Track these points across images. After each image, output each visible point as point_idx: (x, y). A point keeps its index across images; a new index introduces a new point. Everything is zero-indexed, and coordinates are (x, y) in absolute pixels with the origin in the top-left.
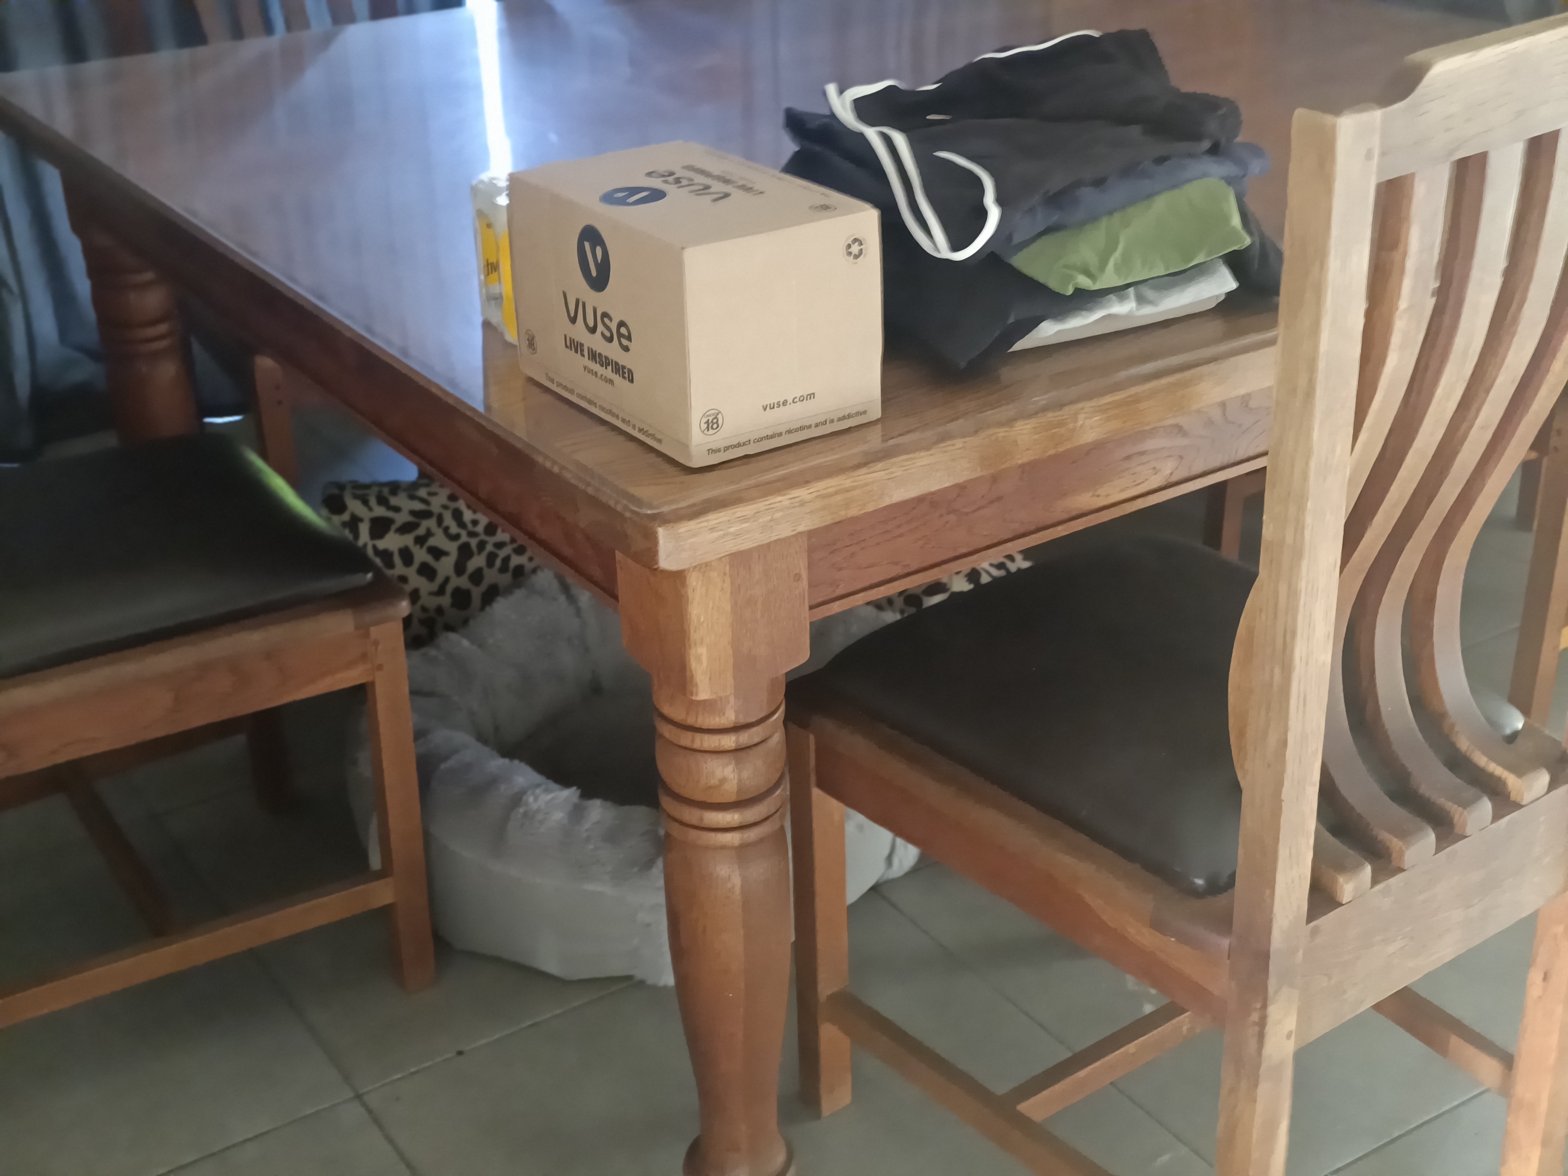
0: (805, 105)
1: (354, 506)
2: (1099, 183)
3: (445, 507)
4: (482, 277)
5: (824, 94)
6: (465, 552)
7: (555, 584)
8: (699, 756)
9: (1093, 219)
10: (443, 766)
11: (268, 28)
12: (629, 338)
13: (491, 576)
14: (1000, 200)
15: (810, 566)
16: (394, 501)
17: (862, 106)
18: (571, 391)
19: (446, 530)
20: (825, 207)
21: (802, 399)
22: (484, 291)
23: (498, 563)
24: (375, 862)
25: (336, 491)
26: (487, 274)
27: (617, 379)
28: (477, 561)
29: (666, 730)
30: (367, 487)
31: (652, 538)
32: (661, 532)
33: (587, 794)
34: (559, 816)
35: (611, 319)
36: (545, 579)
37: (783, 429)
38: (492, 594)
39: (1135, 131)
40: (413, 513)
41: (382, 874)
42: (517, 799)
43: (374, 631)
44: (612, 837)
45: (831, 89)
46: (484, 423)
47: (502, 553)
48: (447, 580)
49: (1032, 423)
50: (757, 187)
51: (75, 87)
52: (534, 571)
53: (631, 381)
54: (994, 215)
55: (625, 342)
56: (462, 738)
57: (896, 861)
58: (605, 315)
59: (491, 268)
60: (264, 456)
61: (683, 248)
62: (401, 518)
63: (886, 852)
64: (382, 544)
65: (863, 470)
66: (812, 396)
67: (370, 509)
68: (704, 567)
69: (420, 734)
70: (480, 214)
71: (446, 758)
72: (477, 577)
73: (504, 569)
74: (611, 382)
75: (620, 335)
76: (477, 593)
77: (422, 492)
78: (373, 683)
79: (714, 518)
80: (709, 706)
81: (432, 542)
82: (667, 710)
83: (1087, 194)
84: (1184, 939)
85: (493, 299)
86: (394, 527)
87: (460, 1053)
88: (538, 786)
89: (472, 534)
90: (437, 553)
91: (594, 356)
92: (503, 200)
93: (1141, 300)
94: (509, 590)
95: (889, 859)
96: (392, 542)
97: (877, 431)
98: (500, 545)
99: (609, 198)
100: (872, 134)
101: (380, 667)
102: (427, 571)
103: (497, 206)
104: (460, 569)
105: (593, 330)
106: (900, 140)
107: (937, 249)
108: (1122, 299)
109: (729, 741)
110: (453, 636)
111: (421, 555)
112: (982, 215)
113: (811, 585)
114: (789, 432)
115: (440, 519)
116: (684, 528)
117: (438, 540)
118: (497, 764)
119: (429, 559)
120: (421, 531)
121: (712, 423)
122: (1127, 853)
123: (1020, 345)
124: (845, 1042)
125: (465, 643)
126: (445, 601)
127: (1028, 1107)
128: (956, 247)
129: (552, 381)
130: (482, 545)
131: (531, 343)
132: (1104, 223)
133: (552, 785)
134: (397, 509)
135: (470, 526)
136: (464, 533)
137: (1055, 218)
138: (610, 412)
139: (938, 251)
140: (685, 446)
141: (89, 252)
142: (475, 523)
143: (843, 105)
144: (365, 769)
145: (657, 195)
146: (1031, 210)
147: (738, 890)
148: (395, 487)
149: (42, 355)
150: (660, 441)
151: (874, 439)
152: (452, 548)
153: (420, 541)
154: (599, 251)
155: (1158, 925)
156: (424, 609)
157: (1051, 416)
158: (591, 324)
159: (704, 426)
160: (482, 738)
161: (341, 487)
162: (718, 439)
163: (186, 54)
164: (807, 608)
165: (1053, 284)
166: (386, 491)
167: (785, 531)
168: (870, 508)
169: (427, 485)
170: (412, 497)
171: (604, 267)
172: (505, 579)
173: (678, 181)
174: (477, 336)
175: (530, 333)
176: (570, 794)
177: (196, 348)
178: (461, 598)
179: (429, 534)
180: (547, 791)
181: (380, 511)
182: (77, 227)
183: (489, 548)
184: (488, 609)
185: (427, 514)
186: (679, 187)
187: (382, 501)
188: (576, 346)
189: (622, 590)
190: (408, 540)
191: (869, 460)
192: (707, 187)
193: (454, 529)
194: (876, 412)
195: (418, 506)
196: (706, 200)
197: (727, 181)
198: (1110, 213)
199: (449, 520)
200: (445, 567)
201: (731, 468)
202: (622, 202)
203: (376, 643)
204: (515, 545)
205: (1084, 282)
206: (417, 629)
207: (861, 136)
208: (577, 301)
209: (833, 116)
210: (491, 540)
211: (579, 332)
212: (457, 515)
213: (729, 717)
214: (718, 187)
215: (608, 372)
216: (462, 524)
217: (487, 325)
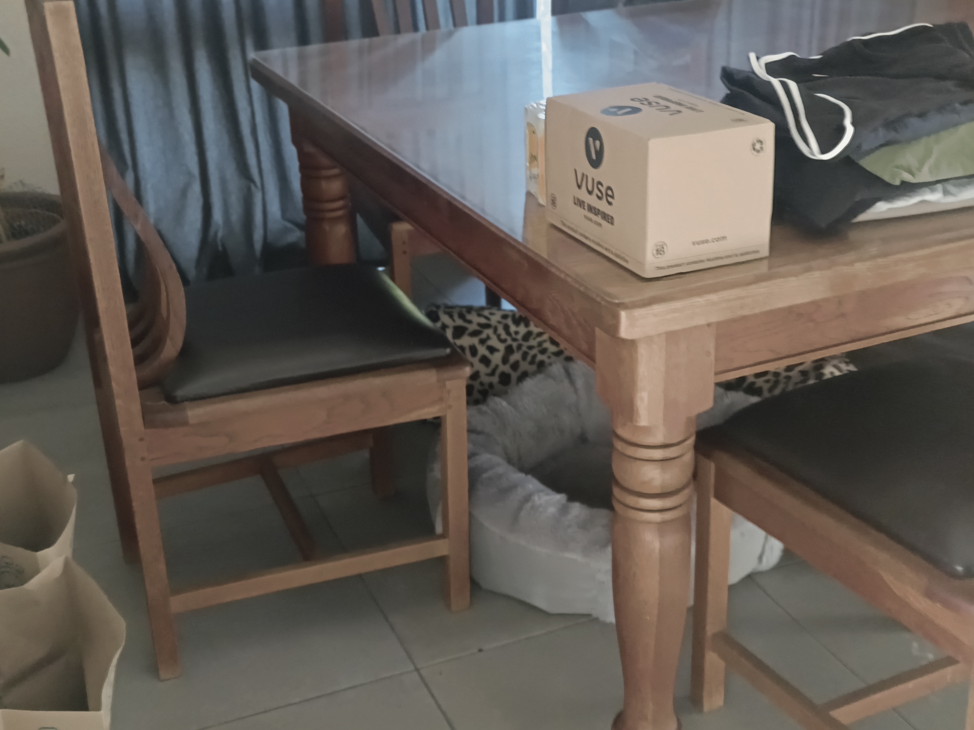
0: (735, 64)
1: (445, 319)
2: (922, 115)
3: (499, 322)
4: (528, 164)
5: (748, 59)
6: (509, 350)
7: (562, 371)
8: (638, 462)
9: (916, 138)
10: (485, 475)
11: (416, 28)
12: (612, 197)
13: (524, 366)
14: (853, 123)
15: (717, 349)
16: (469, 317)
17: (771, 68)
18: (575, 231)
19: (499, 337)
20: (741, 120)
21: (718, 239)
22: (528, 172)
23: (529, 358)
24: (439, 529)
25: (434, 309)
26: (531, 163)
27: (603, 222)
28: (516, 357)
29: (619, 445)
30: (452, 307)
31: (616, 318)
32: (623, 314)
33: (572, 498)
34: (552, 510)
35: (602, 185)
36: (557, 368)
37: (704, 258)
38: (524, 376)
39: (949, 84)
40: (479, 325)
41: (443, 536)
42: (527, 498)
43: (448, 384)
44: (584, 526)
45: (752, 56)
46: (522, 248)
47: (533, 352)
48: (497, 366)
49: (868, 264)
50: (699, 108)
51: (302, 59)
52: (550, 364)
53: (612, 224)
54: (850, 131)
55: (610, 199)
56: (497, 459)
57: (764, 559)
58: (599, 183)
59: (533, 158)
60: (393, 279)
61: (649, 140)
62: (472, 327)
63: (759, 551)
64: (459, 342)
65: (753, 286)
66: (724, 238)
67: (454, 320)
68: (649, 339)
69: (471, 456)
70: (529, 125)
71: (486, 470)
72: (515, 366)
73: (532, 362)
74: (600, 225)
75: (607, 195)
76: (514, 376)
77: (486, 313)
78: (445, 416)
79: (657, 308)
80: (646, 430)
81: (490, 343)
82: (620, 431)
83: (914, 122)
84: (946, 604)
85: (532, 177)
86: (467, 332)
87: (480, 650)
88: (542, 491)
89: (514, 340)
90: (492, 350)
91: (591, 209)
92: (542, 116)
93: (946, 193)
94: (534, 374)
95: (760, 558)
96: (466, 341)
97: (765, 263)
98: (531, 348)
99: (606, 112)
100: (776, 82)
101: (450, 407)
102: (485, 361)
103: (539, 119)
104: (505, 360)
105: (590, 193)
106: (793, 86)
107: (813, 154)
108: (933, 191)
109: (658, 454)
110: (497, 399)
111: (482, 350)
112: (841, 131)
113: (717, 360)
114: (709, 260)
115: (495, 330)
116: (638, 312)
117: (494, 342)
118: (519, 476)
119: (487, 353)
120: (484, 336)
121: (660, 251)
122: (913, 548)
123: (862, 217)
124: (722, 664)
125: (504, 404)
126: (495, 379)
127: (837, 714)
128: (824, 151)
129: (564, 225)
130: (519, 347)
131: (553, 202)
132: (924, 140)
133: (549, 491)
134: (470, 322)
135: (514, 336)
136: (509, 339)
137: (892, 135)
138: (599, 245)
139: (814, 155)
140: (642, 264)
141: (302, 156)
142: (517, 333)
143: (760, 66)
144: (437, 473)
145: (636, 110)
146: (875, 130)
147: (657, 551)
148: (470, 309)
149: (270, 225)
150: (627, 261)
151: (763, 268)
152: (501, 347)
153: (482, 342)
154: (598, 143)
155: (930, 595)
156: (482, 384)
157: (880, 261)
158: (590, 188)
159: (655, 252)
160: (509, 461)
161: (438, 307)
162: (663, 261)
163: (366, 41)
164: (713, 373)
165: (887, 178)
166: (464, 311)
167: (701, 321)
168: (757, 311)
169: (489, 309)
170: (479, 315)
171: (600, 153)
172: (534, 368)
173: (650, 103)
174: (522, 198)
175: (553, 196)
176: (560, 498)
177: (360, 220)
178: (505, 379)
179: (488, 338)
180: (547, 494)
181: (459, 322)
182: (296, 141)
183: (524, 349)
184: (520, 384)
185: (488, 326)
186: (650, 107)
187: (462, 316)
188: (580, 203)
189: (598, 355)
190: (475, 341)
191: (759, 279)
192: (667, 107)
193: (504, 336)
194: (765, 252)
195: (483, 321)
196: (666, 114)
197: (680, 104)
198: (928, 134)
199: (501, 331)
200: (496, 358)
201: (672, 279)
202: (615, 114)
203: (449, 392)
204: (540, 348)
205: (908, 177)
206: (476, 395)
207: (769, 83)
208: (583, 174)
209: (754, 73)
210: (526, 344)
211: (583, 194)
212: (506, 328)
213: (659, 438)
214: (674, 107)
215: (599, 219)
216: (508, 333)
217: (529, 194)
